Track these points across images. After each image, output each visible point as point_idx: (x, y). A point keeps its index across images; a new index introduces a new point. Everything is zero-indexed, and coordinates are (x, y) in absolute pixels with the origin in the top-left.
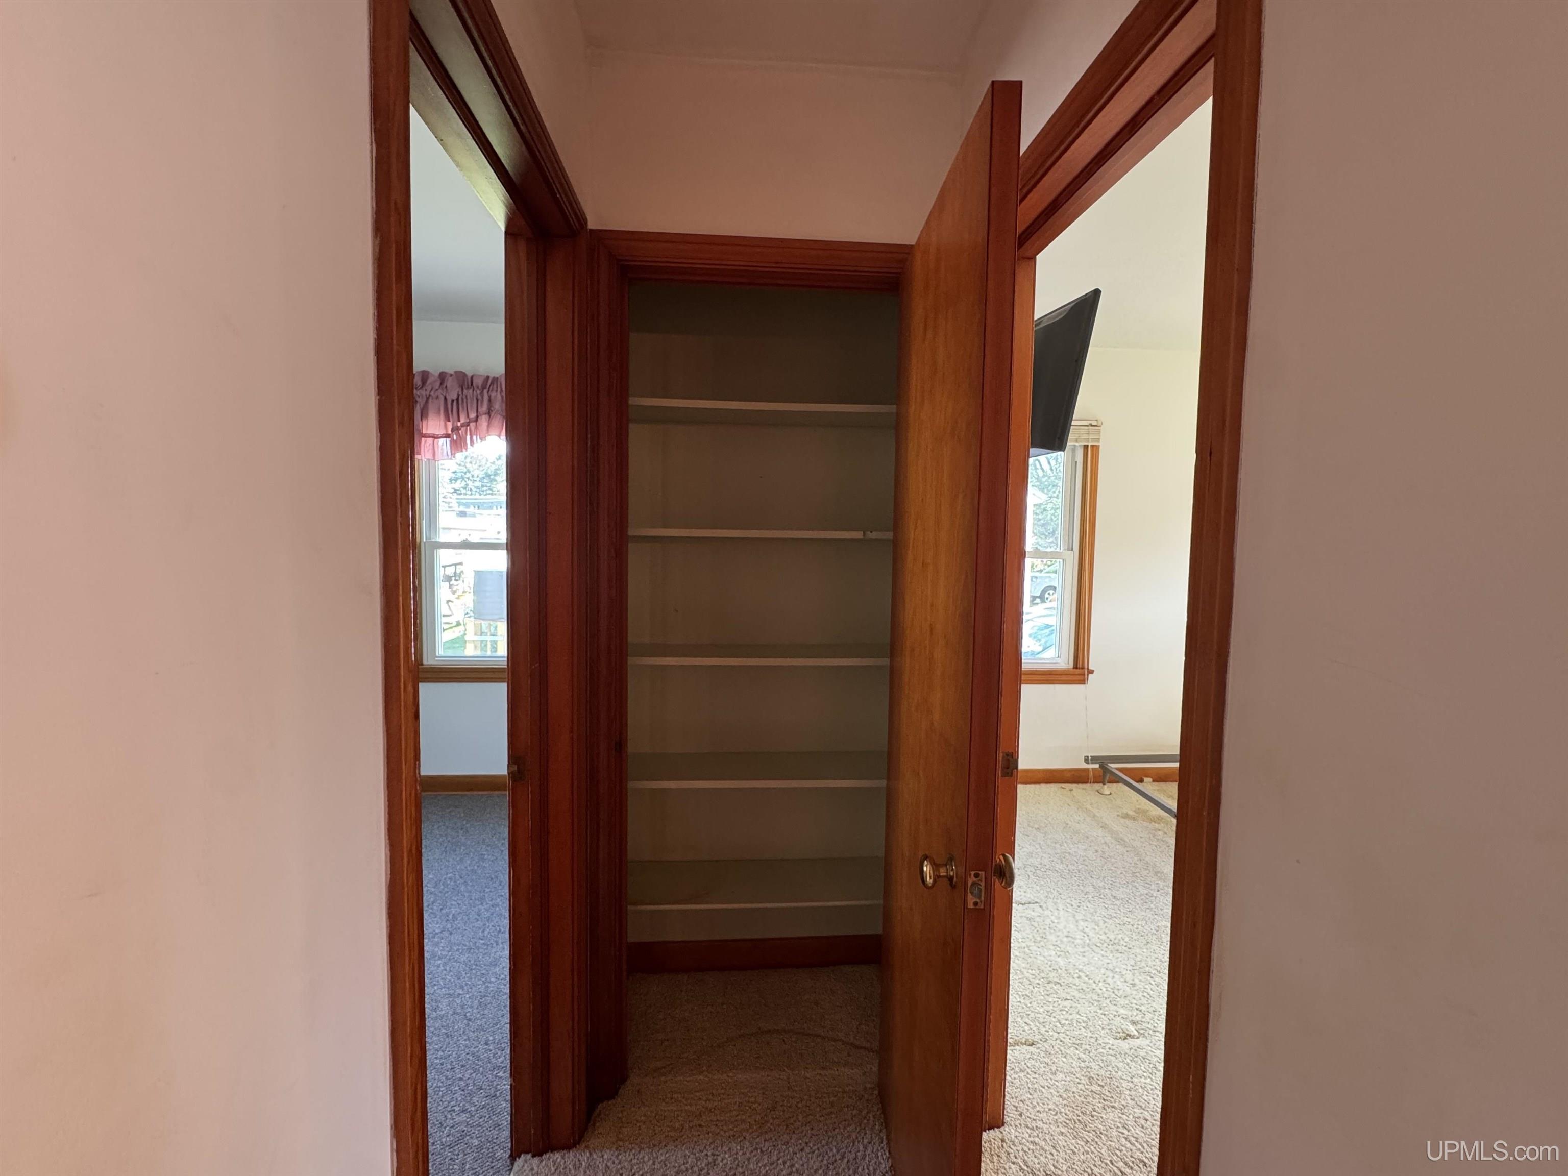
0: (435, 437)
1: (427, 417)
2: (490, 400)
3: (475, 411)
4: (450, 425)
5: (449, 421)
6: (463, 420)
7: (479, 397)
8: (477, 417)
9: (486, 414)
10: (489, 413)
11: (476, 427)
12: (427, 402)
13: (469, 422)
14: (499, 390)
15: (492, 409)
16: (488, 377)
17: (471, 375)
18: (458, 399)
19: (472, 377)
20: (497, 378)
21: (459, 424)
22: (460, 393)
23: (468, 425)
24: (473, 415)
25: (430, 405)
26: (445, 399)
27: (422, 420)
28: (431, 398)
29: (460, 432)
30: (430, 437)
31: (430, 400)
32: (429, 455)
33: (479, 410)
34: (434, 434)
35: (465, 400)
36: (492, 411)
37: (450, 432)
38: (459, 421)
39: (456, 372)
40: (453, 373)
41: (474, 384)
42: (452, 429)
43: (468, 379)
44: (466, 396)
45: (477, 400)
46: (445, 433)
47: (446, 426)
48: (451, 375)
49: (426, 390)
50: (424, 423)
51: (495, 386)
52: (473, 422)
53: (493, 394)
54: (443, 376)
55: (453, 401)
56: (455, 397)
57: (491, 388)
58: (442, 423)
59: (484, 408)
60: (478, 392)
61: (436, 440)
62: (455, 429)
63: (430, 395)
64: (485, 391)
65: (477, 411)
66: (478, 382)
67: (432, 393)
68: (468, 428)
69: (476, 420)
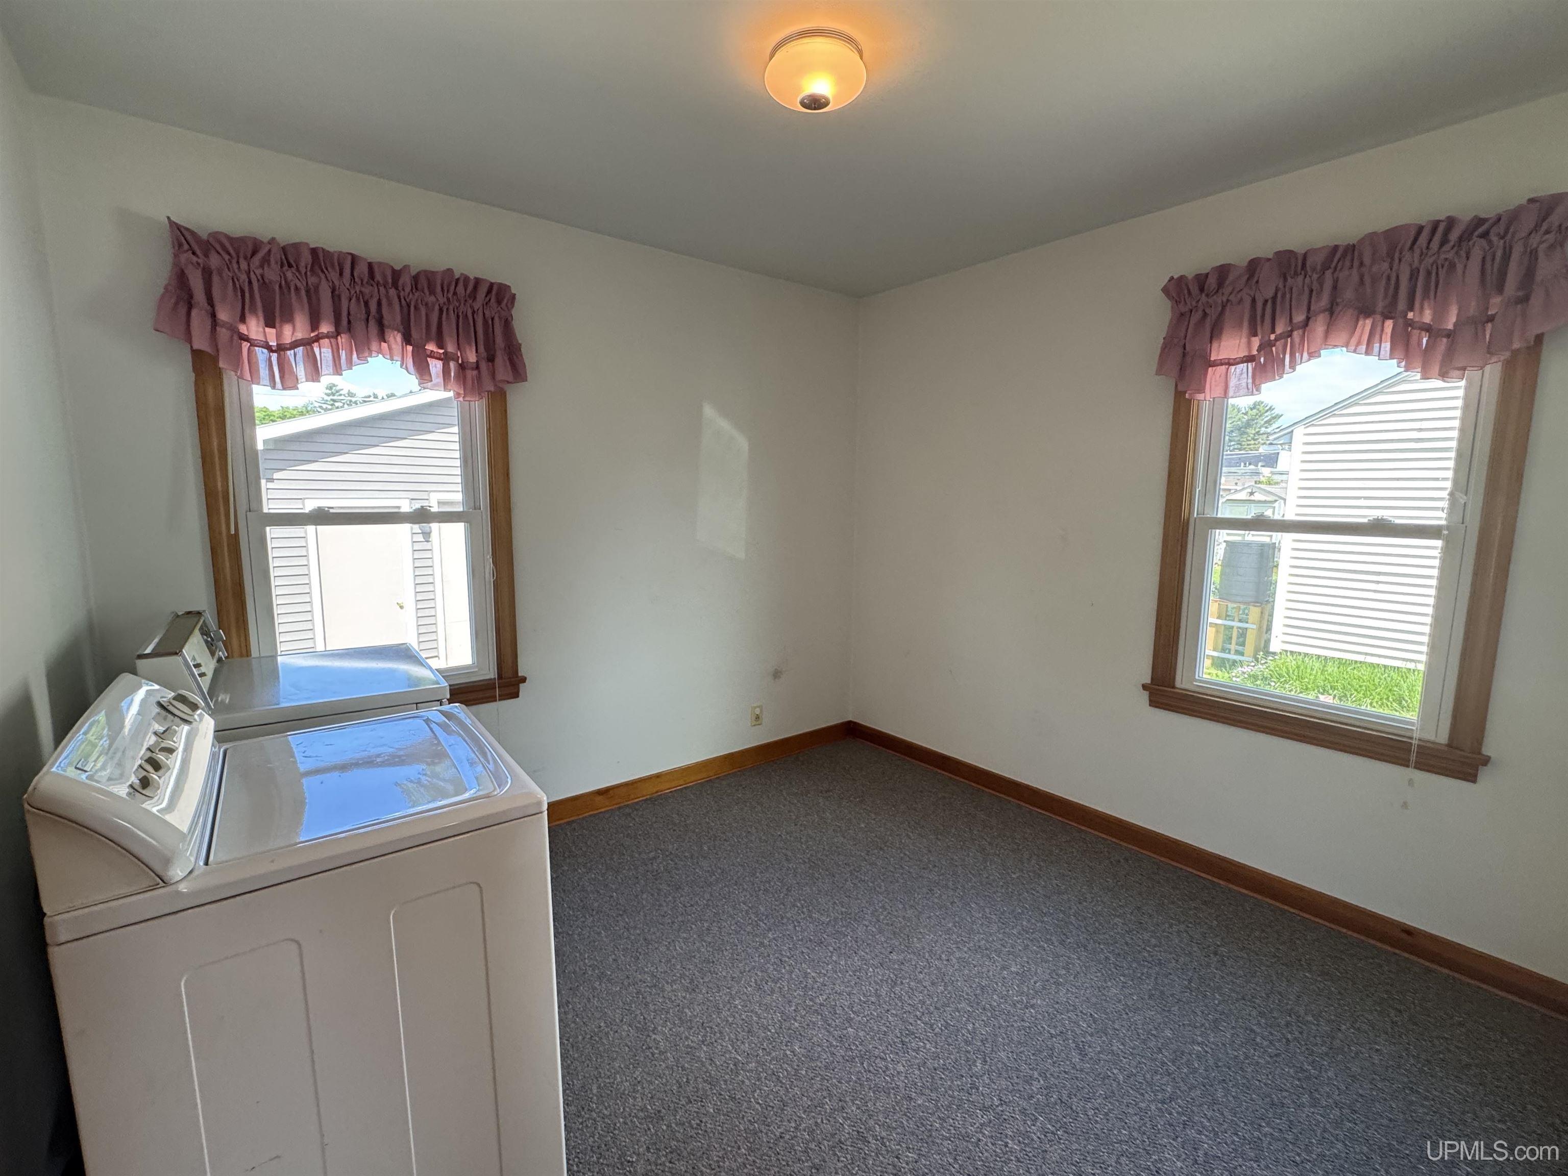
0: (1230, 363)
1: (1221, 333)
2: (1335, 287)
3: (1305, 307)
4: (1256, 342)
5: (1255, 335)
6: (1279, 330)
7: (1315, 286)
8: (1308, 319)
9: (1324, 311)
10: (1331, 311)
11: (1303, 337)
12: (1222, 313)
13: (1292, 331)
14: (1356, 263)
15: (1339, 300)
16: (1336, 248)
17: (1303, 252)
18: (1274, 298)
19: (1305, 256)
20: (1354, 246)
21: (1273, 337)
22: (1281, 286)
23: (1290, 334)
24: (1299, 318)
25: (1227, 313)
26: (1254, 300)
27: (1211, 342)
28: (1229, 304)
29: (1274, 349)
30: (1222, 364)
31: (1228, 309)
32: (1218, 392)
33: (1312, 308)
34: (1229, 359)
35: (1288, 296)
36: (1337, 304)
37: (1255, 352)
38: (1273, 331)
39: (1278, 254)
40: (1271, 256)
41: (1308, 264)
42: (1260, 346)
43: (1297, 259)
44: (1291, 289)
45: (1311, 291)
46: (1247, 354)
47: (1249, 343)
48: (1269, 260)
49: (1223, 294)
50: (1215, 345)
51: (1348, 263)
52: (1299, 328)
53: (1342, 275)
54: (1254, 265)
55: (1266, 301)
56: (1270, 293)
57: (1340, 263)
58: (1244, 340)
59: (1324, 301)
60: (1315, 276)
61: (1233, 368)
62: (1265, 346)
63: (1228, 301)
64: (1328, 273)
65: (1309, 309)
66: (1319, 259)
67: (1232, 298)
68: (1289, 340)
69: (1306, 324)
